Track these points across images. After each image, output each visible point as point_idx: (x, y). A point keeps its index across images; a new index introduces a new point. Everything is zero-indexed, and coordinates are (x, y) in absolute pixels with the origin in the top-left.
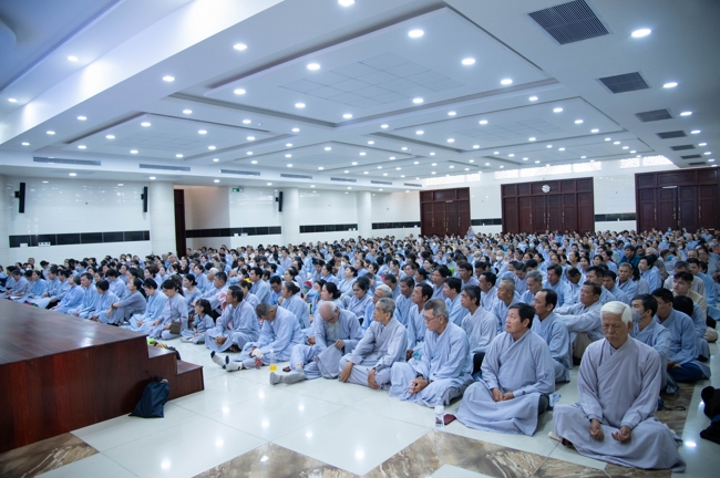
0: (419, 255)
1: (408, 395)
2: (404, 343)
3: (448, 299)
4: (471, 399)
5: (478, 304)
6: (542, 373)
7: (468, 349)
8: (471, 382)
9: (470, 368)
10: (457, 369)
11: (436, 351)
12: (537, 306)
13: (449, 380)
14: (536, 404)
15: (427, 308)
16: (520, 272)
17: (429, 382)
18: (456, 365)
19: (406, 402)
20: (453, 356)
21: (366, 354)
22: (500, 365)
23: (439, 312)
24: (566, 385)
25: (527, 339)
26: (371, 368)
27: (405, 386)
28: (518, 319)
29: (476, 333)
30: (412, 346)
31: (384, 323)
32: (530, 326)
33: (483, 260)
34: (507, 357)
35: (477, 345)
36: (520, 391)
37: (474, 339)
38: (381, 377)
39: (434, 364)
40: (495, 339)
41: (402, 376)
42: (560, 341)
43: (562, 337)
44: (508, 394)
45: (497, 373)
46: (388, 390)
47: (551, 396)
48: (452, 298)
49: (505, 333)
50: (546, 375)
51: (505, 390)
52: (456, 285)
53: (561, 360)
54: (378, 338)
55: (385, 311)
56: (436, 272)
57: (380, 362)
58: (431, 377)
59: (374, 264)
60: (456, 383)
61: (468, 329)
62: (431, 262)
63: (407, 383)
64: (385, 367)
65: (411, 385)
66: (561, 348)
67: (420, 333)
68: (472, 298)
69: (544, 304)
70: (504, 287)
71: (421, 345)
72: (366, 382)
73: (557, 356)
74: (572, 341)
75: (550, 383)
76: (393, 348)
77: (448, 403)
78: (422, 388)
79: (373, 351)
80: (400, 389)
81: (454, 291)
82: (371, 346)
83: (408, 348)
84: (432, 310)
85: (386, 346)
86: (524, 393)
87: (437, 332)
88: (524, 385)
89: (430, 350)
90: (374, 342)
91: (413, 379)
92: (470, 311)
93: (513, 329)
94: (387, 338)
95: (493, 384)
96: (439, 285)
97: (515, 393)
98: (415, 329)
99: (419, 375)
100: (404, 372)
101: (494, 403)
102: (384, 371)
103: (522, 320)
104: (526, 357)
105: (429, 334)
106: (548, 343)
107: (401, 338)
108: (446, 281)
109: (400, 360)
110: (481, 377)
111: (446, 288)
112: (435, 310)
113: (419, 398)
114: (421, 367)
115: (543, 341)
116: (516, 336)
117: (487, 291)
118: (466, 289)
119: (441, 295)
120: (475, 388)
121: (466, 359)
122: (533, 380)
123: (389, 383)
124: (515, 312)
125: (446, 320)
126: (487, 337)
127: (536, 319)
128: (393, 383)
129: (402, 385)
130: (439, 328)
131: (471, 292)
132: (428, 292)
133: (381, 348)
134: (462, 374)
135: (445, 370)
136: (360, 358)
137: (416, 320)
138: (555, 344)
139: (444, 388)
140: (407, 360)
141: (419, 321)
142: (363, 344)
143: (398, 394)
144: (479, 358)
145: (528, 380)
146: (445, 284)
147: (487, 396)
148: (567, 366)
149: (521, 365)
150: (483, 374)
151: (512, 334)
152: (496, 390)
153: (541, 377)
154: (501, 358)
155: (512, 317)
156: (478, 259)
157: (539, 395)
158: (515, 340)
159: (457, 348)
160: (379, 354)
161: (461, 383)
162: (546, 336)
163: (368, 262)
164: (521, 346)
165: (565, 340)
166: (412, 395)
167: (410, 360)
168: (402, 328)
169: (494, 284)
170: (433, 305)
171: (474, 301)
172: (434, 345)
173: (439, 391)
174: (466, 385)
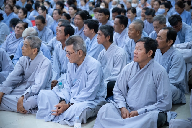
0: (66, 3)
1: (52, 117)
2: (49, 74)
3: (88, 39)
4: (104, 117)
5: (111, 41)
6: (161, 95)
7: (102, 78)
8: (104, 103)
9: (104, 93)
10: (93, 93)
11: (75, 80)
12: (159, 41)
13: (86, 102)
14: (156, 119)
15: (68, 44)
16: (150, 16)
17: (70, 105)
18: (92, 90)
19: (51, 123)
20: (90, 83)
21: (15, 85)
22: (128, 89)
23: (78, 47)
24: (182, 107)
25: (151, 67)
26: (19, 97)
27: (49, 110)
28: (144, 51)
29: (110, 65)
30: (57, 78)
31: (31, 57)
32: (153, 56)
33: (119, 6)
34: (134, 82)
35: (110, 75)
36: (143, 109)
37: (108, 70)
38: (28, 103)
39: (74, 90)
40: (125, 67)
41: (47, 101)
42: (178, 70)
43: (180, 67)
44: (133, 112)
45: (125, 96)
46: (35, 114)
47: (169, 114)
48: (91, 37)
49: (133, 62)
50: (164, 96)
51: (131, 109)
52: (94, 26)
53: (178, 86)
54: (27, 70)
55: (32, 47)
56: (78, 16)
57: (28, 90)
58: (72, 101)
59: (23, 9)
60: (92, 104)
61: (104, 62)
62: (75, 8)
63: (51, 106)
64: (32, 94)
65: (55, 108)
66: (178, 76)
67: (63, 66)
68: (106, 36)
69: (165, 40)
70: (134, 27)
71: (64, 76)
72: (15, 109)
73: (174, 82)
74: (188, 71)
75: (167, 102)
76: (39, 78)
77: (85, 121)
78: (64, 111)
79: (22, 82)
80: (45, 112)
81: (92, 31)
82: (20, 78)
83: (53, 79)
84: (72, 46)
85: (34, 77)
86: (146, 111)
87: (77, 64)
88: (147, 105)
89: (71, 79)
90: (23, 74)
91: (56, 103)
92: (105, 47)
93: (140, 58)
94: (35, 70)
95: (122, 105)
96: (80, 27)
97: (139, 111)
98: (60, 63)
99: (62, 100)
100: (49, 98)
101: (123, 120)
102: (31, 98)
103: (147, 51)
104: (149, 82)
105: (70, 66)
106: (168, 72)
107: (46, 70)
108: (86, 23)
109: (46, 88)
110: (113, 99)
111: (86, 29)
112: (74, 45)
113: (61, 119)
114: (63, 94)
115: (164, 69)
116: (142, 65)
117: (120, 31)
118: (102, 29)
119: (83, 35)
120: (107, 108)
121: (100, 86)
122: (154, 100)
123: (36, 108)
124: (141, 45)
125: (84, 54)
126: (118, 68)
127: (158, 51)
128: (39, 107)
129: (47, 109)
130: (79, 60)
131: (106, 31)
132: (69, 31)
133: (29, 79)
134: (97, 98)
135: (83, 94)
136: (10, 89)
137: (60, 55)
138: (173, 73)
139: (82, 109)
140: (52, 89)
141: (63, 56)
142: (13, 76)
143: (43, 117)
144: (111, 85)
145: (150, 100)
146: (86, 26)
147: (116, 114)
148: (183, 91)
149: (146, 88)
150: (115, 97)
151: (139, 63)
152: (124, 110)
153: (160, 98)
154: (129, 83)
155: (139, 49)
156: (115, 6)
157: (158, 112)
158: (140, 68)
159: (93, 76)
160: (28, 84)
161: (96, 104)
162: (166, 67)
163: (18, 8)
164: (145, 73)
165: (182, 69)
166: (56, 116)
167: (55, 88)
168: (47, 61)
169: (126, 25)
170: (73, 42)
171: (108, 39)
172: (74, 75)
173: (78, 112)
174: (100, 106)
